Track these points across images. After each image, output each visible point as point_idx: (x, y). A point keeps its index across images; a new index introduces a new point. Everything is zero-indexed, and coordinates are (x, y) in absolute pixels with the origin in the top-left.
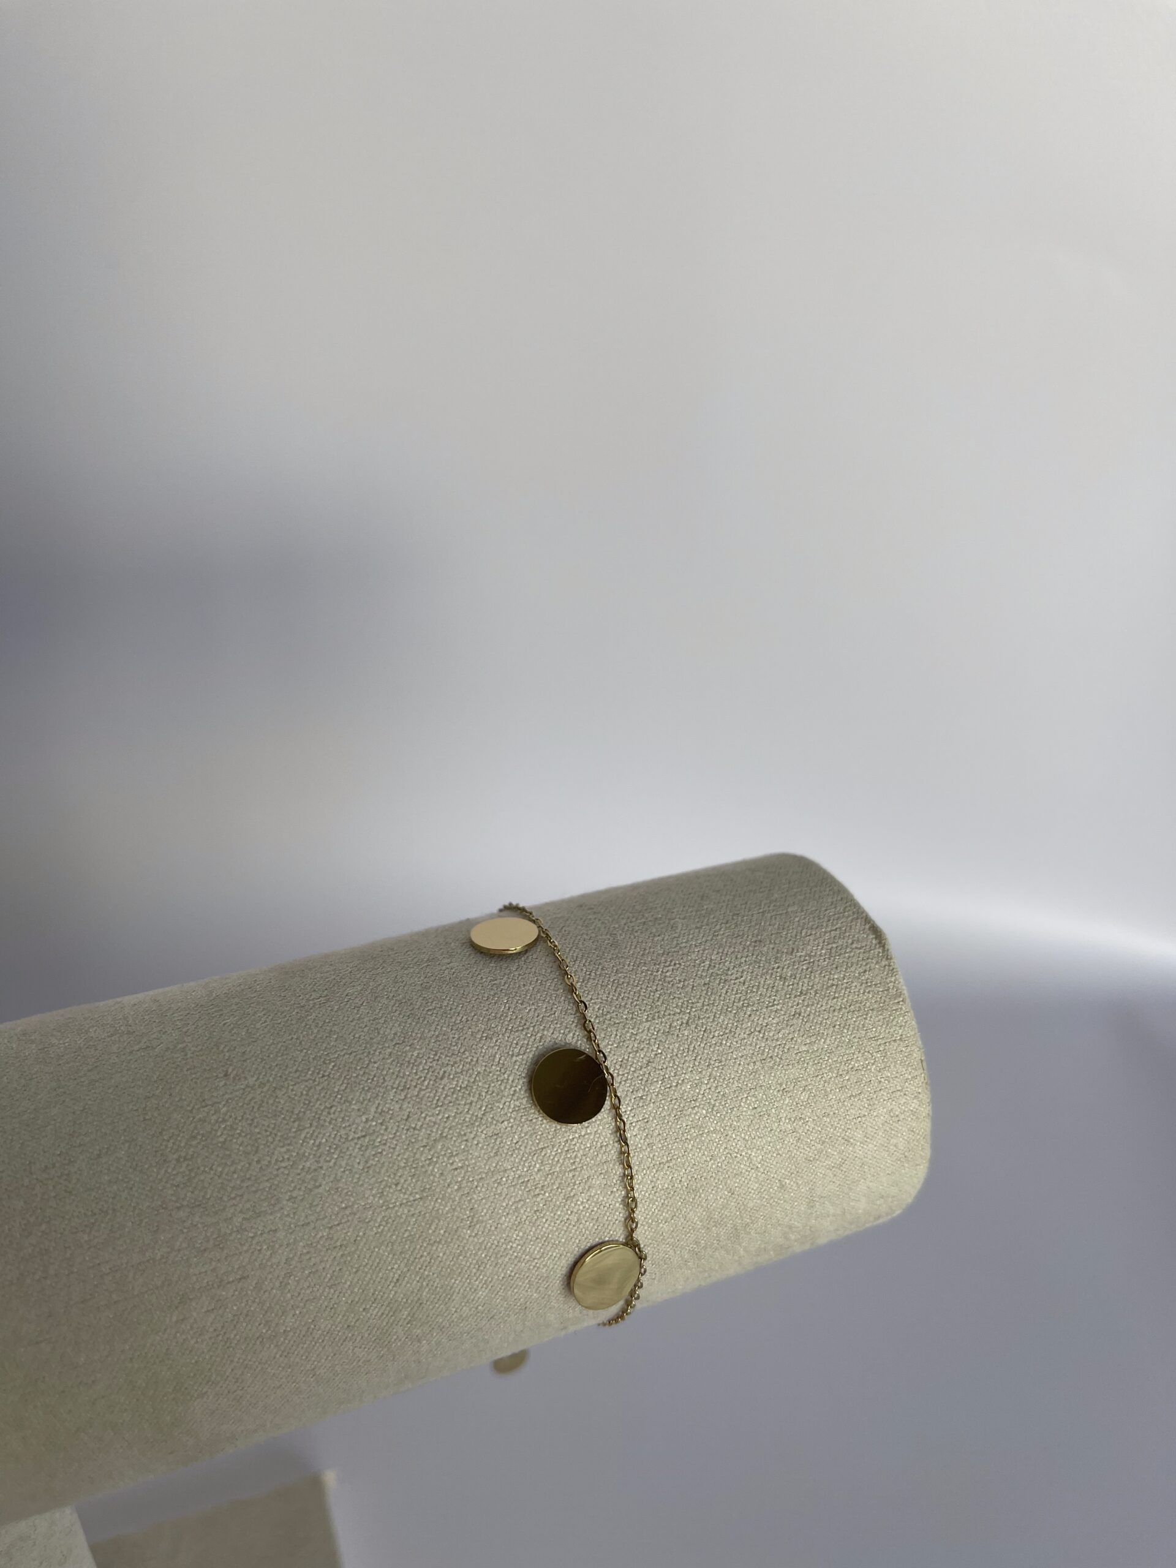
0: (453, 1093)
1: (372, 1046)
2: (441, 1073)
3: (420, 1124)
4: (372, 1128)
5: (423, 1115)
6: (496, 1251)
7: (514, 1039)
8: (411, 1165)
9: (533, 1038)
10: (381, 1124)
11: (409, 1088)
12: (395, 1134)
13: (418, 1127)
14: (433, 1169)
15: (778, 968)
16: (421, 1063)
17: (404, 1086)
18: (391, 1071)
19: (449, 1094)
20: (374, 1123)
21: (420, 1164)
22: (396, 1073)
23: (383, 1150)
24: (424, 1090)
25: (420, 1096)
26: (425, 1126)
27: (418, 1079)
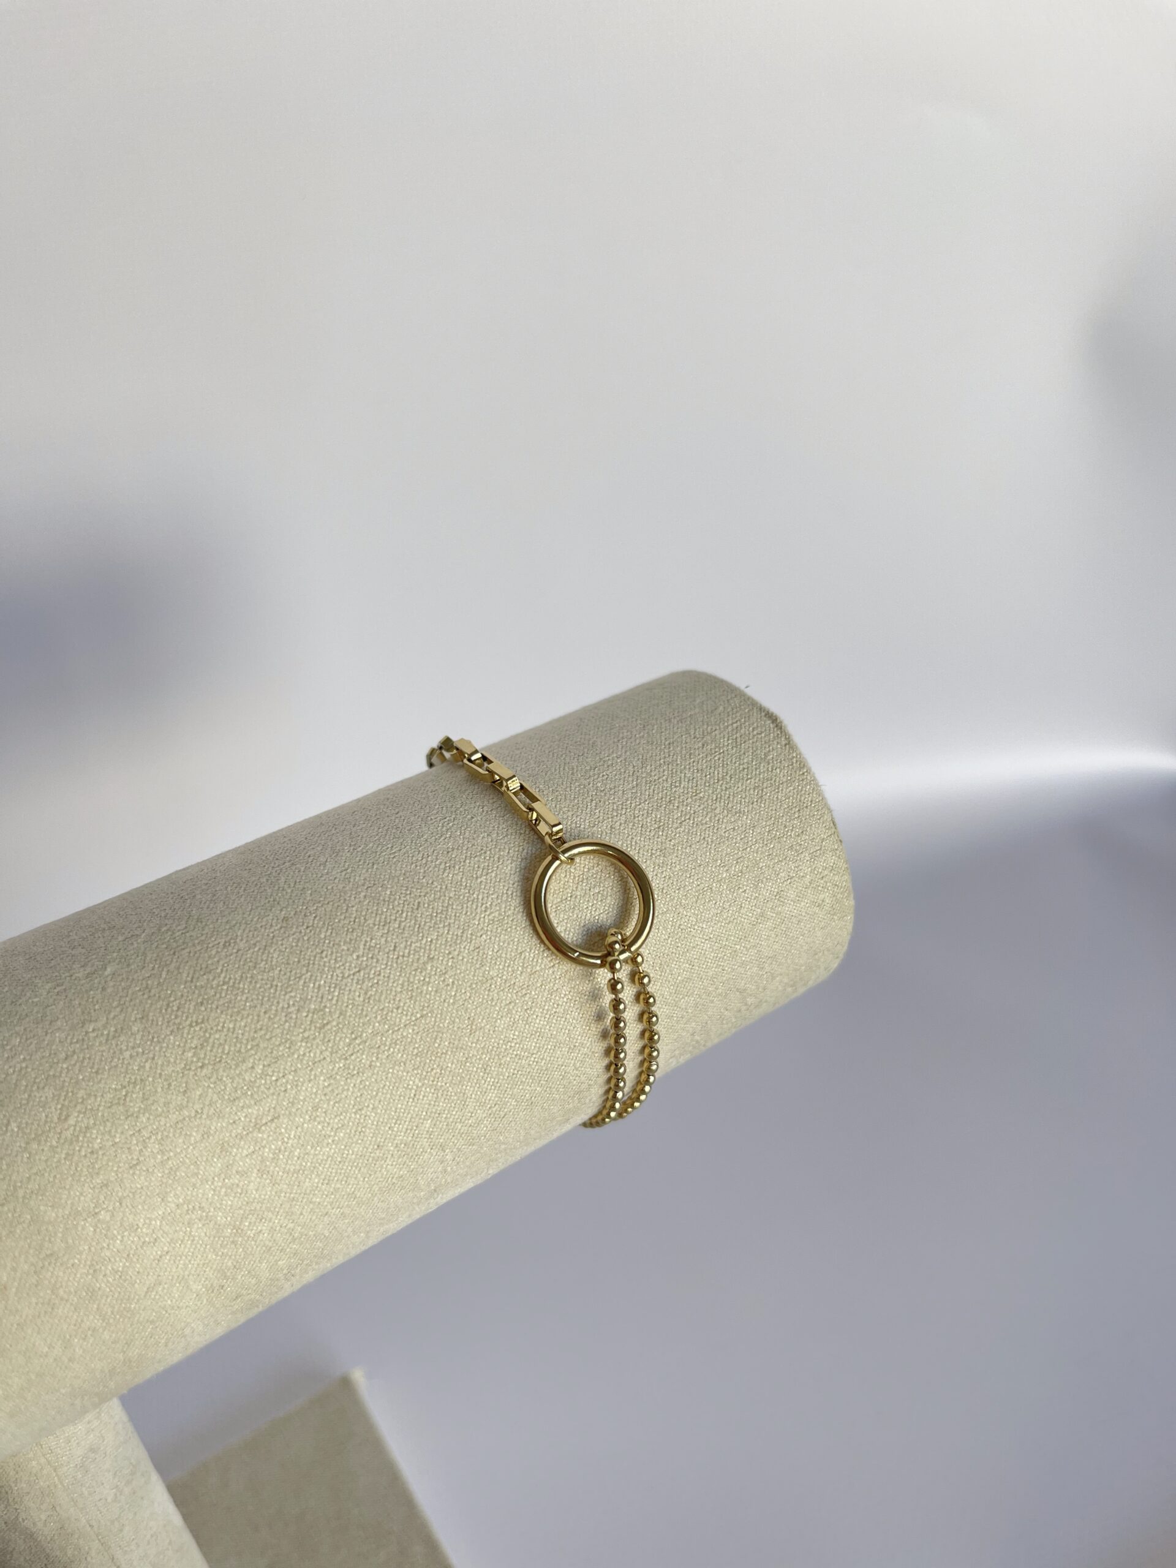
0: (431, 919)
1: (345, 893)
2: (416, 904)
3: (407, 951)
4: (364, 963)
5: (409, 943)
6: (497, 1053)
7: (475, 864)
8: (407, 989)
9: (492, 859)
10: (372, 958)
11: (390, 923)
12: (386, 964)
13: (406, 955)
14: (428, 988)
15: (694, 762)
16: (395, 899)
17: (385, 921)
18: (370, 911)
19: (428, 920)
20: (365, 959)
21: (415, 986)
22: (375, 912)
23: (378, 981)
24: (403, 922)
25: (402, 927)
26: (412, 952)
27: (396, 913)
